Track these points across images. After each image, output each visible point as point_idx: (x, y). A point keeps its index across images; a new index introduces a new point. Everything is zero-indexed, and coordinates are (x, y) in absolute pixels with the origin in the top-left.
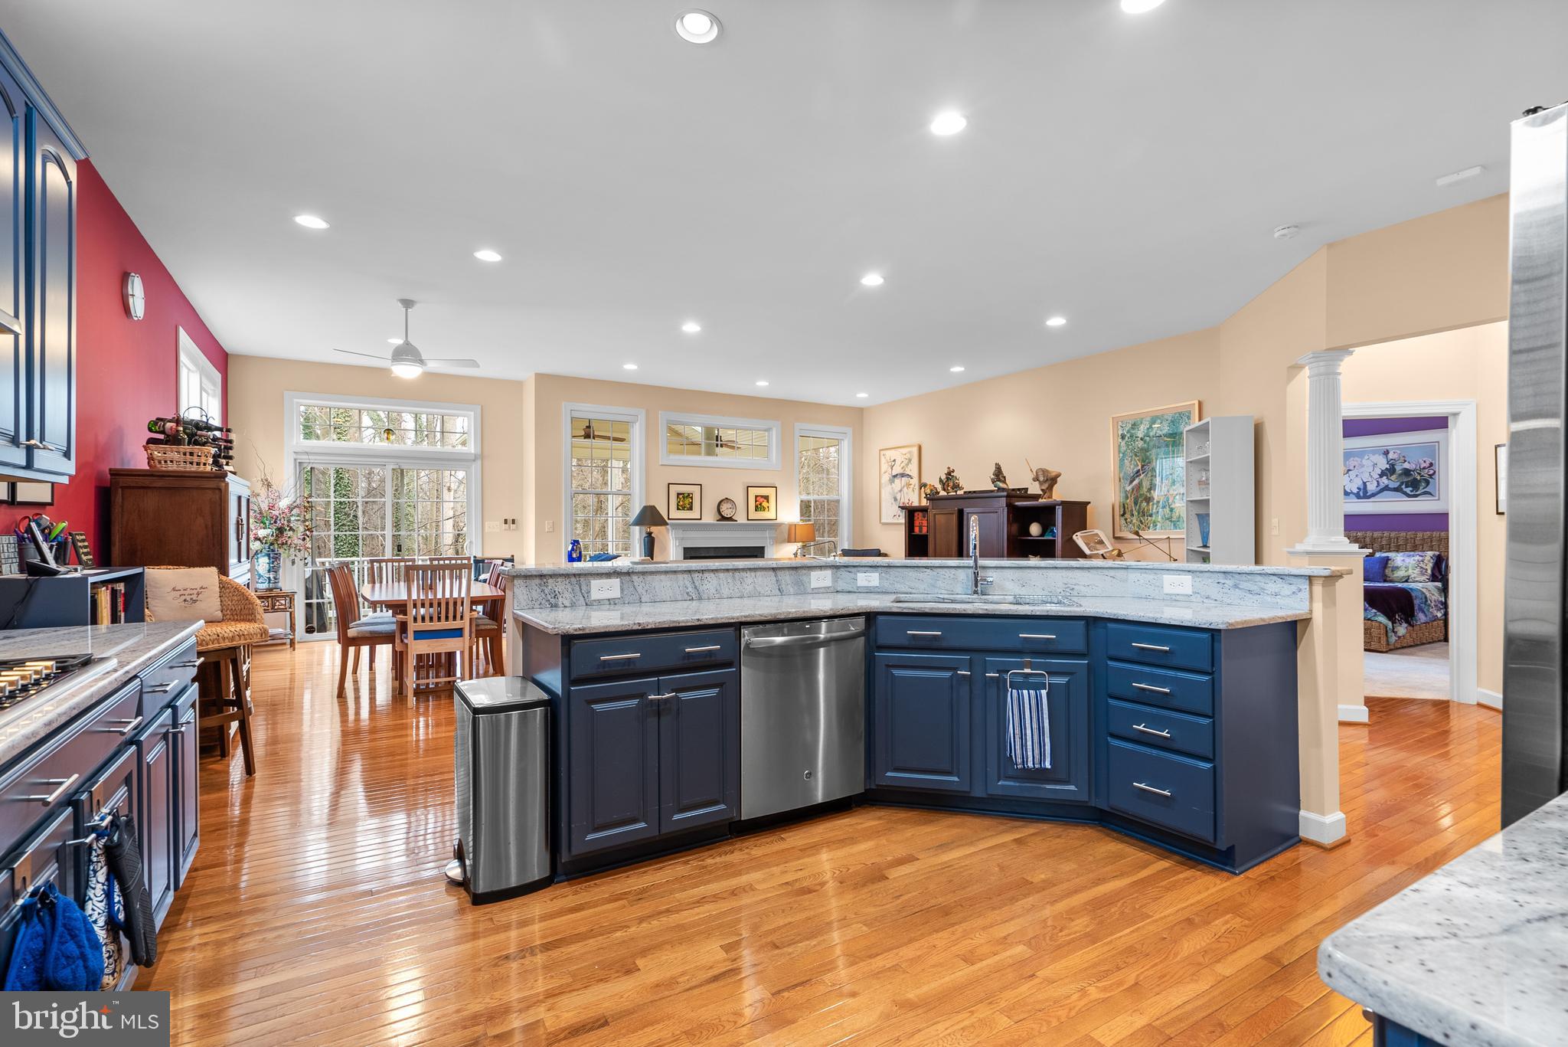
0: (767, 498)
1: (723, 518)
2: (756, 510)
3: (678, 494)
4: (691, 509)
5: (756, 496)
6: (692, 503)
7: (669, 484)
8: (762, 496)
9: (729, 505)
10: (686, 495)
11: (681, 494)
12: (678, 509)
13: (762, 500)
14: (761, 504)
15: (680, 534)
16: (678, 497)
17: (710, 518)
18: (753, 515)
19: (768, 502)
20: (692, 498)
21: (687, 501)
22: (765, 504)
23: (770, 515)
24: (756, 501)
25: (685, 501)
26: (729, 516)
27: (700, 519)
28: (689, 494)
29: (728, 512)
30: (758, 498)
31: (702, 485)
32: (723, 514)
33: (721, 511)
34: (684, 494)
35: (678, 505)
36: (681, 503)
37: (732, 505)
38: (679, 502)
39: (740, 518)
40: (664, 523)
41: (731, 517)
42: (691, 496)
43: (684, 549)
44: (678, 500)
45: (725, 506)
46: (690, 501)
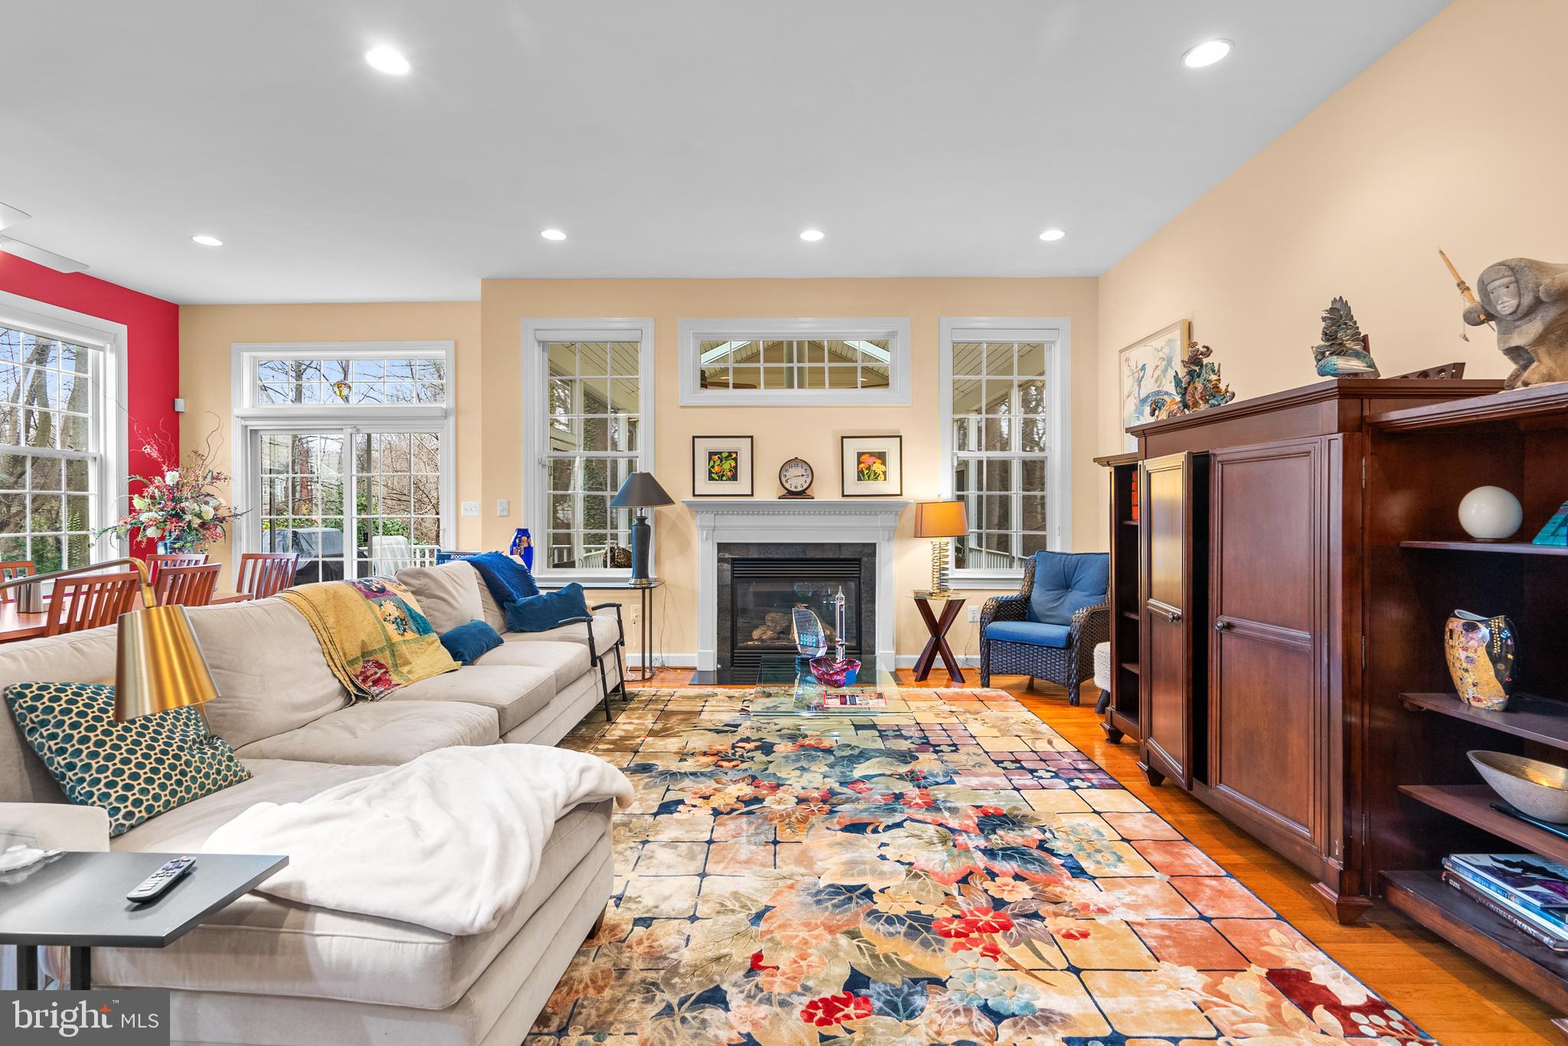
0: (882, 457)
1: (791, 494)
2: (859, 479)
3: (711, 454)
4: (734, 478)
5: (860, 455)
6: (736, 468)
7: (693, 438)
8: (871, 454)
9: (800, 471)
10: (724, 455)
11: (716, 453)
12: (711, 479)
13: (871, 460)
14: (869, 468)
15: (708, 519)
16: (710, 459)
17: (768, 492)
18: (853, 487)
19: (884, 463)
20: (735, 459)
21: (727, 466)
22: (877, 467)
23: (890, 486)
24: (859, 463)
25: (723, 466)
26: (799, 489)
27: (752, 495)
28: (730, 454)
29: (796, 483)
30: (863, 457)
31: (752, 437)
32: (788, 487)
33: (783, 480)
34: (720, 453)
35: (710, 472)
36: (716, 468)
37: (809, 472)
38: (713, 467)
39: (826, 492)
40: (666, 500)
41: (803, 492)
42: (734, 456)
43: (719, 544)
44: (712, 463)
45: (793, 472)
46: (733, 464)
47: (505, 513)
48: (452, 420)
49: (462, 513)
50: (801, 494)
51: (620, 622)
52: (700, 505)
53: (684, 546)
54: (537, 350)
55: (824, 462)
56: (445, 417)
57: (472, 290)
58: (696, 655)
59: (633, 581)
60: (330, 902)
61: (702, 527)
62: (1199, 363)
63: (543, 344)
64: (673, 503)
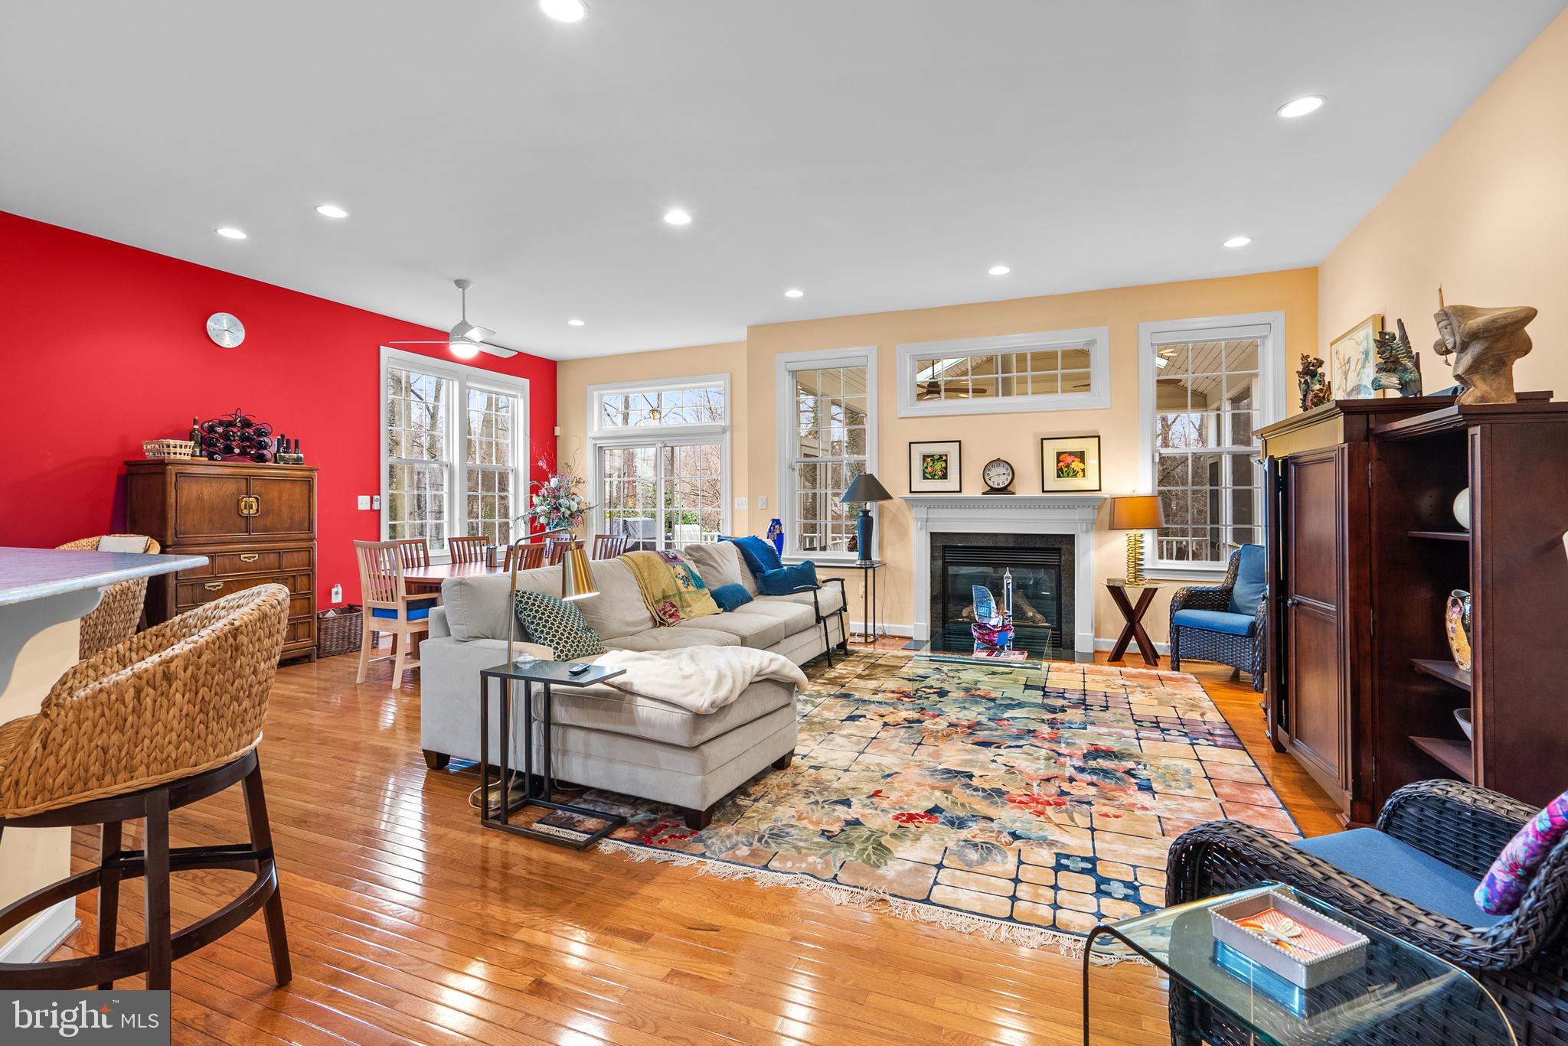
0: (1081, 456)
1: (994, 490)
2: (1059, 476)
3: (925, 457)
4: (944, 476)
5: (1059, 454)
6: (946, 468)
7: (910, 443)
8: (1071, 454)
9: (1001, 470)
10: (936, 457)
11: (929, 456)
12: (925, 478)
13: (1069, 459)
14: (1068, 466)
15: (922, 512)
16: (924, 460)
17: (974, 489)
18: (1052, 483)
19: (1083, 461)
20: (946, 461)
21: (938, 466)
22: (1076, 465)
23: (1090, 482)
24: (1058, 461)
25: (936, 466)
26: (1002, 486)
27: (960, 491)
28: (941, 456)
29: (999, 479)
30: (1062, 456)
31: (960, 442)
32: (991, 485)
33: (987, 478)
34: (933, 456)
35: (924, 472)
36: (929, 469)
37: (1010, 471)
38: (926, 468)
39: (1027, 488)
40: (886, 496)
41: (1005, 488)
42: (944, 458)
43: (932, 534)
44: (925, 464)
45: (994, 471)
46: (944, 465)
47: (764, 507)
48: (728, 434)
49: (736, 507)
50: (1003, 490)
51: (843, 593)
52: (916, 500)
53: (903, 534)
54: (788, 378)
55: (1025, 461)
56: (724, 433)
57: (741, 334)
58: (912, 627)
59: (859, 562)
60: (643, 691)
61: (917, 519)
62: (1313, 374)
63: (794, 373)
64: (890, 498)
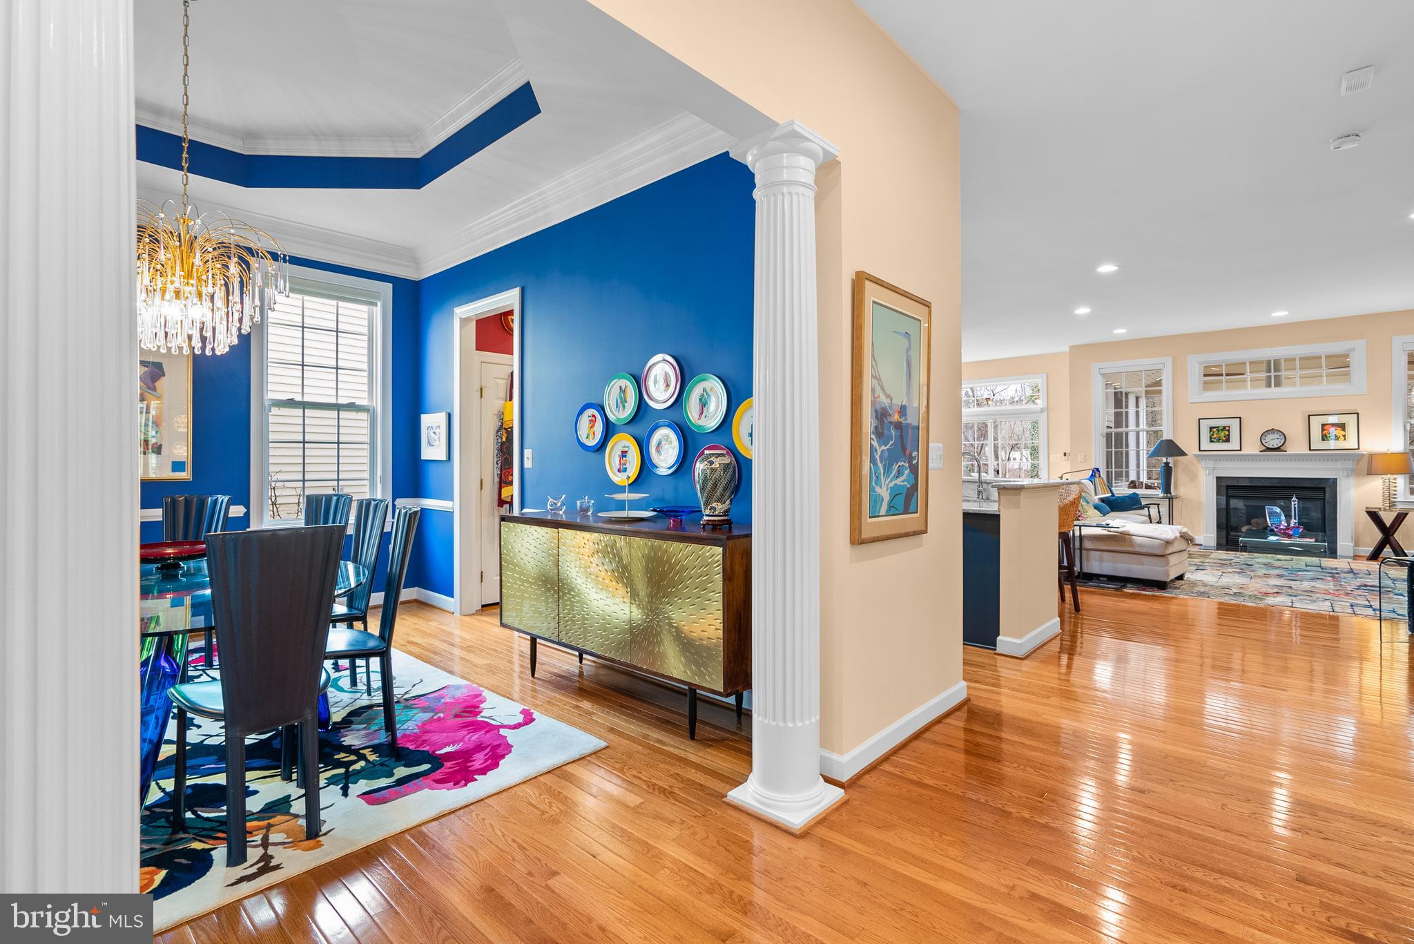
0: (1342, 426)
1: (1269, 449)
2: (1323, 440)
3: (1211, 428)
4: (1228, 440)
5: (1324, 425)
6: (1229, 435)
7: (1199, 419)
8: (1334, 424)
9: (1276, 436)
10: (1220, 428)
11: (1215, 428)
12: (1211, 441)
13: (1333, 428)
14: (1331, 433)
15: (1211, 464)
16: (1211, 430)
17: (1252, 447)
18: (1318, 444)
19: (1344, 430)
20: (1229, 431)
21: (1222, 434)
22: (1338, 432)
23: (1350, 444)
24: (1323, 430)
25: (1220, 434)
26: (1275, 446)
27: (1241, 450)
28: (1224, 428)
29: (1273, 441)
30: (1326, 427)
31: (1240, 418)
32: (1267, 446)
33: (1264, 442)
34: (1217, 427)
35: (1211, 438)
36: (1215, 436)
37: (1282, 436)
38: (1212, 435)
39: (1297, 447)
40: (1182, 453)
41: (1279, 448)
42: (1227, 428)
43: (1217, 478)
44: (1212, 433)
45: (1269, 437)
46: (1227, 433)
48: (1045, 414)
49: (1051, 460)
50: (1277, 449)
51: (1159, 512)
52: (1203, 455)
53: (1193, 478)
54: (1100, 378)
55: (1295, 431)
56: (1042, 412)
57: (1067, 349)
58: (1202, 537)
59: (1162, 495)
60: (1136, 533)
61: (1206, 468)
63: (1103, 375)
64: (1186, 455)
